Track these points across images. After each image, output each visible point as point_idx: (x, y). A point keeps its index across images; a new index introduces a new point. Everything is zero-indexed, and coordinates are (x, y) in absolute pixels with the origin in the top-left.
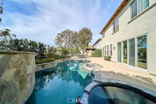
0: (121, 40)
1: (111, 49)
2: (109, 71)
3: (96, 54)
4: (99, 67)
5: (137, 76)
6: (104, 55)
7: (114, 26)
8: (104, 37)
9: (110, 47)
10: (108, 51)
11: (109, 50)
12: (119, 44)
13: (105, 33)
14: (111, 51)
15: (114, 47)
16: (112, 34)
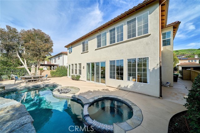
0: (90, 61)
1: (80, 67)
2: (87, 91)
3: (58, 73)
4: (76, 90)
5: (103, 89)
6: (71, 74)
7: (84, 46)
8: (71, 53)
9: (78, 66)
10: (76, 70)
11: (78, 69)
12: (88, 64)
13: (73, 49)
14: (80, 71)
15: (84, 67)
16: (81, 53)
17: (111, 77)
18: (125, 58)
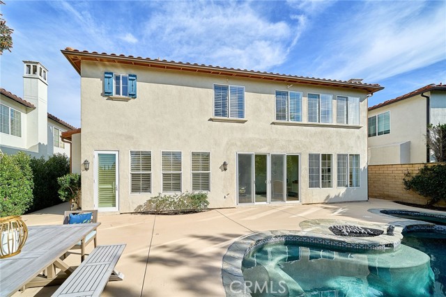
1: (203, 166)
11: (190, 171)
12: (244, 161)
15: (225, 164)
16: (211, 120)
17: (311, 186)
18: (334, 152)
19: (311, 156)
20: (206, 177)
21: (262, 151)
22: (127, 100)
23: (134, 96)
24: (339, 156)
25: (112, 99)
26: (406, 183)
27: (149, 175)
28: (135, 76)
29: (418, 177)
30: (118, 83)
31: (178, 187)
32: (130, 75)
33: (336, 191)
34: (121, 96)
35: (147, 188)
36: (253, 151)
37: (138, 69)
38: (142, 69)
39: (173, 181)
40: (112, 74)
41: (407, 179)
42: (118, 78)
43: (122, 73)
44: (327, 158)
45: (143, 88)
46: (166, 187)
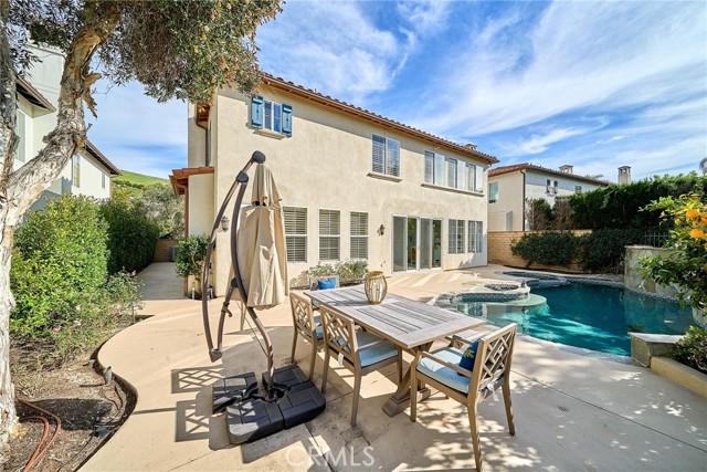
1: (361, 229)
9: (348, 220)
11: (349, 234)
12: (398, 221)
14: (359, 241)
15: (382, 228)
16: (369, 175)
17: (450, 252)
18: (466, 218)
19: (450, 221)
20: (364, 242)
21: (414, 214)
22: (280, 138)
23: (288, 134)
24: (470, 222)
25: (261, 134)
26: (512, 248)
27: (304, 239)
28: (290, 108)
29: (520, 243)
30: (268, 113)
31: (335, 255)
32: (284, 106)
33: (467, 257)
34: (273, 131)
35: (302, 257)
36: (406, 214)
37: (294, 99)
38: (298, 100)
39: (330, 248)
40: (261, 98)
41: (514, 245)
42: (268, 106)
43: (275, 100)
44: (461, 223)
45: (299, 124)
46: (323, 256)
